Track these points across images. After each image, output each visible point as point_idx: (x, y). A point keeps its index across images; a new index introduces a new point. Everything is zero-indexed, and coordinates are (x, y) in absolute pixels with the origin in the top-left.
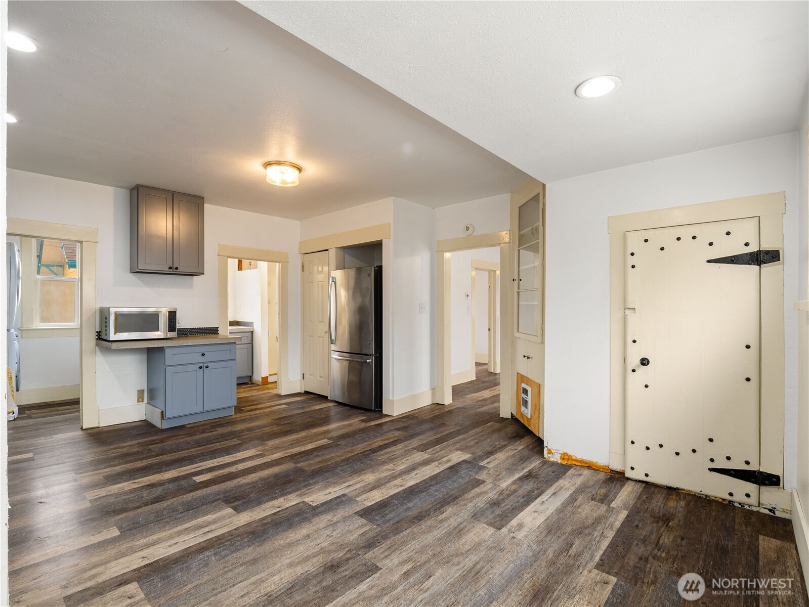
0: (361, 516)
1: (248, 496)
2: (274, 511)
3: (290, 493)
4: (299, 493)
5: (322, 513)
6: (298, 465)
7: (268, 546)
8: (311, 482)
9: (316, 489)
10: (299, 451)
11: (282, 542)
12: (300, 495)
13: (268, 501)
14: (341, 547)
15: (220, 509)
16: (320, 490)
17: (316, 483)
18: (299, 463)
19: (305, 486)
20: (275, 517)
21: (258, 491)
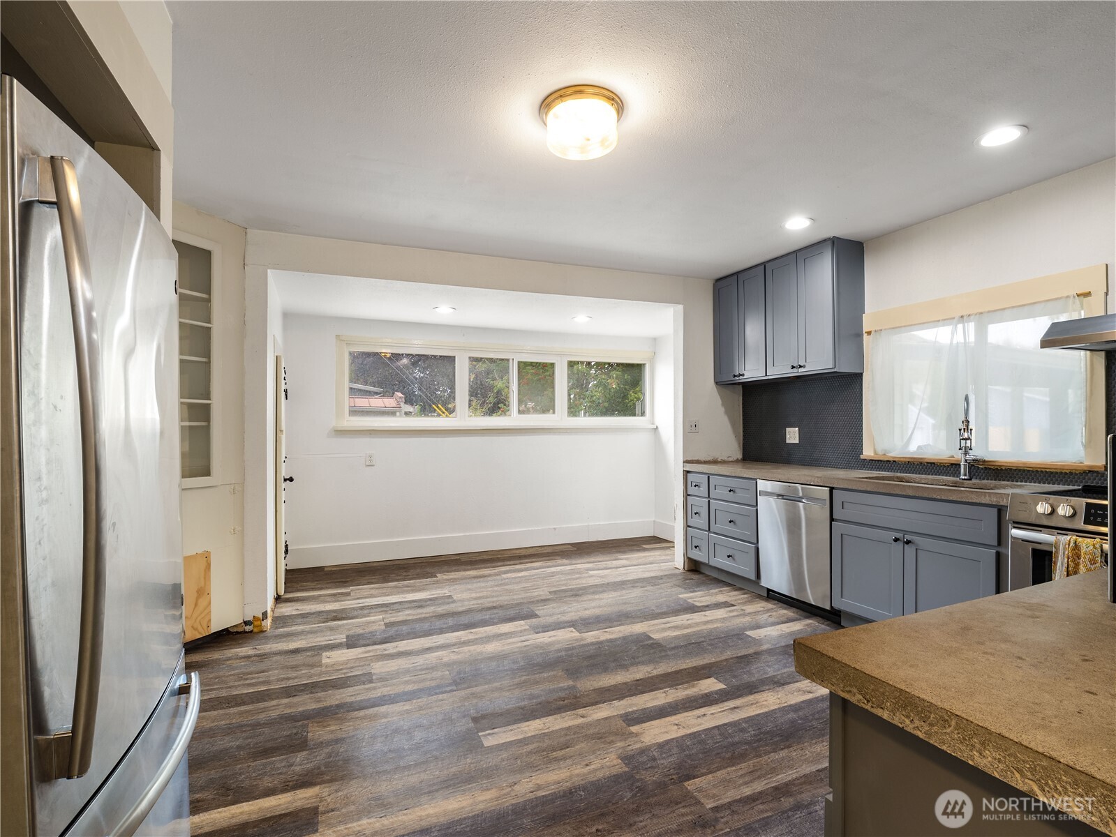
0: (536, 615)
1: (639, 648)
2: (610, 629)
3: (592, 644)
4: (582, 643)
5: (567, 622)
6: (571, 683)
7: (616, 609)
8: (564, 653)
9: (562, 643)
10: (558, 716)
11: (606, 609)
12: (582, 639)
13: (616, 639)
14: (565, 602)
15: (664, 639)
16: (558, 642)
17: (559, 650)
18: (569, 688)
19: (573, 648)
20: (610, 625)
21: (628, 651)
